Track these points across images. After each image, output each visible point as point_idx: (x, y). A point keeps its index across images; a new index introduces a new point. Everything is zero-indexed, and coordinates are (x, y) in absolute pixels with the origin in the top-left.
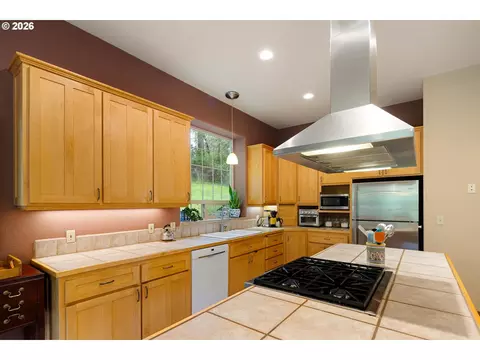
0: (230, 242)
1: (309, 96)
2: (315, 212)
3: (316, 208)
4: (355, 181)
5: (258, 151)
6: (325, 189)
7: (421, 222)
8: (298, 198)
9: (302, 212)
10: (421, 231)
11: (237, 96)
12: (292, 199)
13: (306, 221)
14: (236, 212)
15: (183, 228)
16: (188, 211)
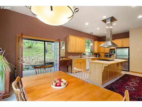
0: (92, 59)
1: (98, 29)
2: (108, 54)
3: (109, 53)
4: (116, 48)
5: (96, 42)
6: (110, 50)
7: (129, 56)
8: (105, 51)
9: (105, 54)
10: (129, 58)
11: (92, 33)
12: (103, 52)
13: (106, 56)
14: (92, 54)
15: (83, 56)
16: (84, 53)
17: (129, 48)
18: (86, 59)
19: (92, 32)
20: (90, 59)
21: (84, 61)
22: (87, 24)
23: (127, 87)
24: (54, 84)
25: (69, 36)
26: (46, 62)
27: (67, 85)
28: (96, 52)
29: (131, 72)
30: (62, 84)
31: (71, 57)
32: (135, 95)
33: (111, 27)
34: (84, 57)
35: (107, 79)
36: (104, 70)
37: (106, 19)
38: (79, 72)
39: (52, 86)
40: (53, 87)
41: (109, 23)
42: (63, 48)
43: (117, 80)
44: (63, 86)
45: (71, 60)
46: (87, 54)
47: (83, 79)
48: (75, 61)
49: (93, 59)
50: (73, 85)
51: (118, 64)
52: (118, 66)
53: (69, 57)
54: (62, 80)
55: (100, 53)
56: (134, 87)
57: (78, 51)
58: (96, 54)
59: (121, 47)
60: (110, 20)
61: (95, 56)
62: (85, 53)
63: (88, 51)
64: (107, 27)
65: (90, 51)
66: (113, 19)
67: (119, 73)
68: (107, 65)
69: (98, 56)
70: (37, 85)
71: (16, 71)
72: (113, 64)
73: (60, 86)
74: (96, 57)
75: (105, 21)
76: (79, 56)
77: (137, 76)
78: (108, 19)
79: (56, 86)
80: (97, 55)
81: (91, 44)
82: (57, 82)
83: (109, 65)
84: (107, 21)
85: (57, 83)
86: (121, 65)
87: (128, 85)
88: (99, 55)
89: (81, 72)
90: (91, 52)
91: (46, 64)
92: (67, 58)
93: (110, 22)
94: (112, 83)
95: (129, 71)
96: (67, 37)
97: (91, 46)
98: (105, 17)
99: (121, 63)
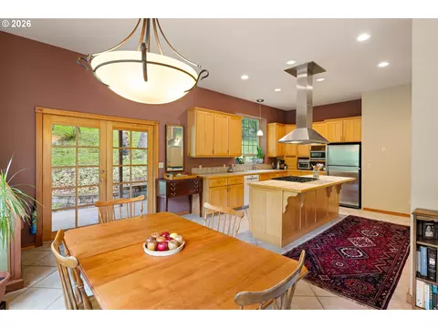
1: (278, 90)
2: (308, 161)
3: (308, 158)
4: (328, 144)
5: (274, 127)
6: (313, 148)
7: (360, 166)
8: (298, 153)
9: (300, 161)
10: (360, 171)
11: (263, 101)
12: (294, 154)
13: (302, 166)
14: (261, 160)
15: (236, 167)
16: (238, 159)
17: (360, 143)
18: (242, 176)
19: (260, 98)
20: (255, 176)
21: (239, 182)
22: (245, 77)
23: (345, 251)
24: (151, 245)
25: (193, 110)
26: (124, 186)
27: (184, 247)
28: (274, 155)
29: (365, 209)
30: (171, 245)
31: (198, 171)
32: (360, 270)
33: (310, 87)
34: (238, 170)
35: (296, 230)
36: (287, 207)
37: (296, 68)
38: (216, 214)
39: (146, 250)
40: (150, 252)
41: (303, 78)
42: (178, 142)
43: (324, 234)
44: (173, 250)
45: (201, 180)
46: (248, 159)
47: (226, 233)
48: (211, 181)
49: (264, 176)
50: (200, 246)
51: (328, 189)
52: (329, 196)
53: (194, 171)
54: (172, 235)
55: (285, 159)
56: (362, 249)
57: (220, 151)
58: (273, 161)
59: (339, 141)
60: (306, 70)
61: (269, 166)
62: (242, 157)
63: (251, 152)
64: (299, 87)
65: (256, 152)
66: (313, 68)
67: (331, 213)
68: (295, 195)
69: (278, 166)
70: (106, 250)
71: (35, 214)
72: (315, 190)
73: (166, 249)
74: (275, 168)
75: (293, 71)
76: (225, 168)
77: (376, 222)
78: (302, 66)
79: (157, 249)
80: (276, 163)
81: (260, 133)
82: (159, 240)
83: (299, 194)
84: (298, 72)
85: (158, 243)
86: (338, 193)
87: (350, 245)
88: (282, 162)
89: (222, 213)
90: (260, 155)
91: (125, 191)
92: (189, 174)
93: (306, 75)
94: (310, 242)
95: (360, 207)
96: (189, 113)
97: (260, 137)
98: (291, 63)
99: (339, 186)
